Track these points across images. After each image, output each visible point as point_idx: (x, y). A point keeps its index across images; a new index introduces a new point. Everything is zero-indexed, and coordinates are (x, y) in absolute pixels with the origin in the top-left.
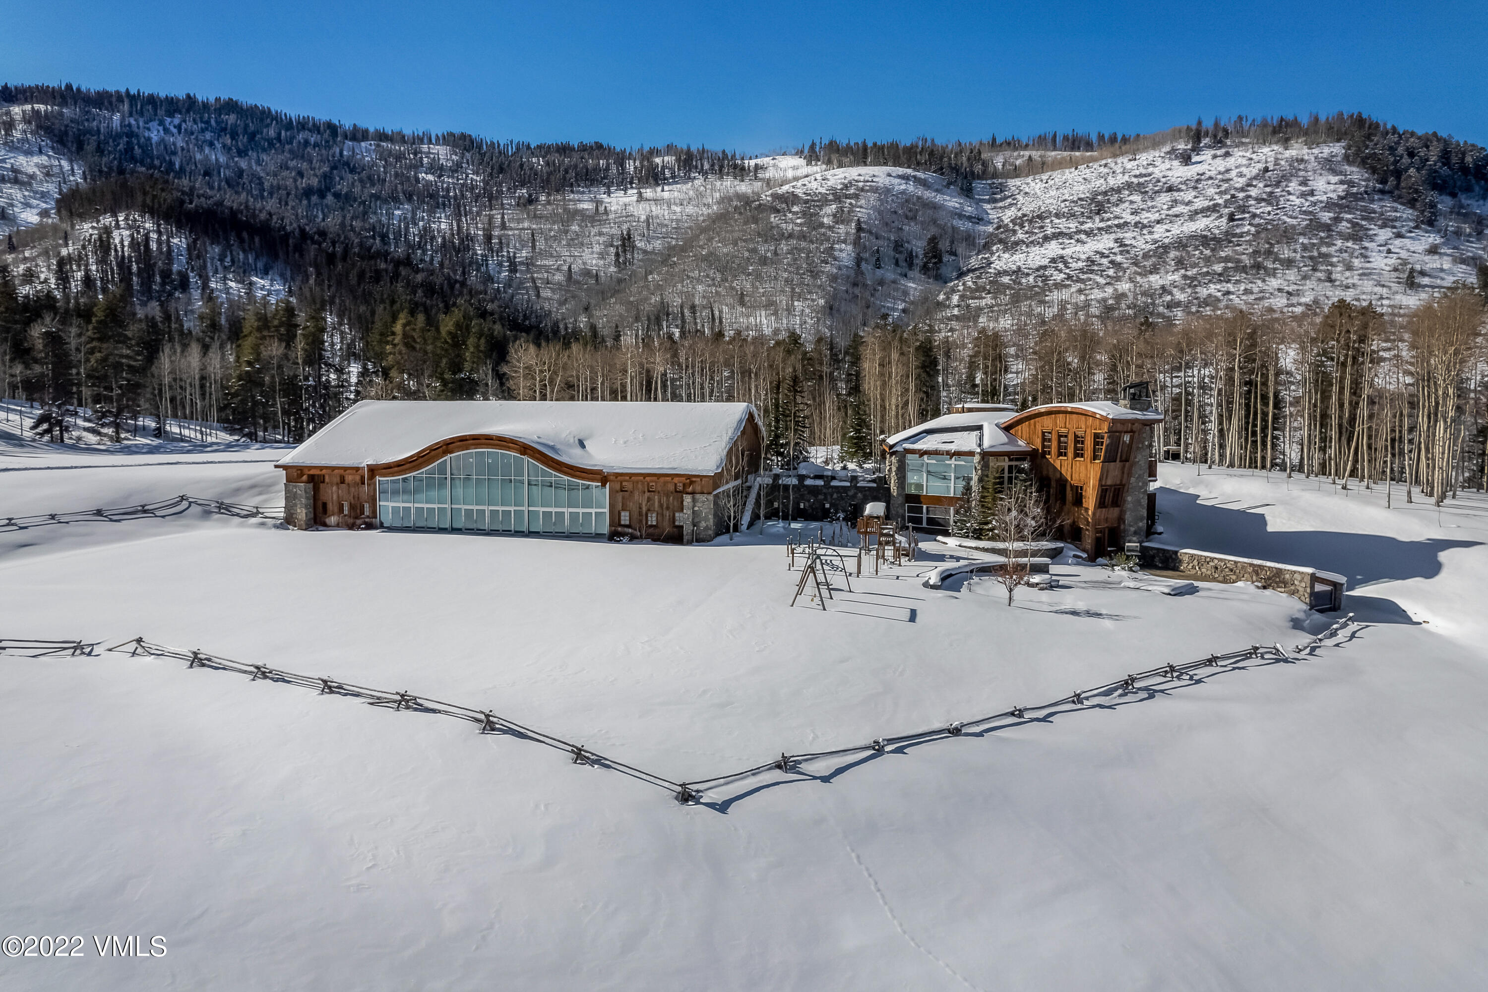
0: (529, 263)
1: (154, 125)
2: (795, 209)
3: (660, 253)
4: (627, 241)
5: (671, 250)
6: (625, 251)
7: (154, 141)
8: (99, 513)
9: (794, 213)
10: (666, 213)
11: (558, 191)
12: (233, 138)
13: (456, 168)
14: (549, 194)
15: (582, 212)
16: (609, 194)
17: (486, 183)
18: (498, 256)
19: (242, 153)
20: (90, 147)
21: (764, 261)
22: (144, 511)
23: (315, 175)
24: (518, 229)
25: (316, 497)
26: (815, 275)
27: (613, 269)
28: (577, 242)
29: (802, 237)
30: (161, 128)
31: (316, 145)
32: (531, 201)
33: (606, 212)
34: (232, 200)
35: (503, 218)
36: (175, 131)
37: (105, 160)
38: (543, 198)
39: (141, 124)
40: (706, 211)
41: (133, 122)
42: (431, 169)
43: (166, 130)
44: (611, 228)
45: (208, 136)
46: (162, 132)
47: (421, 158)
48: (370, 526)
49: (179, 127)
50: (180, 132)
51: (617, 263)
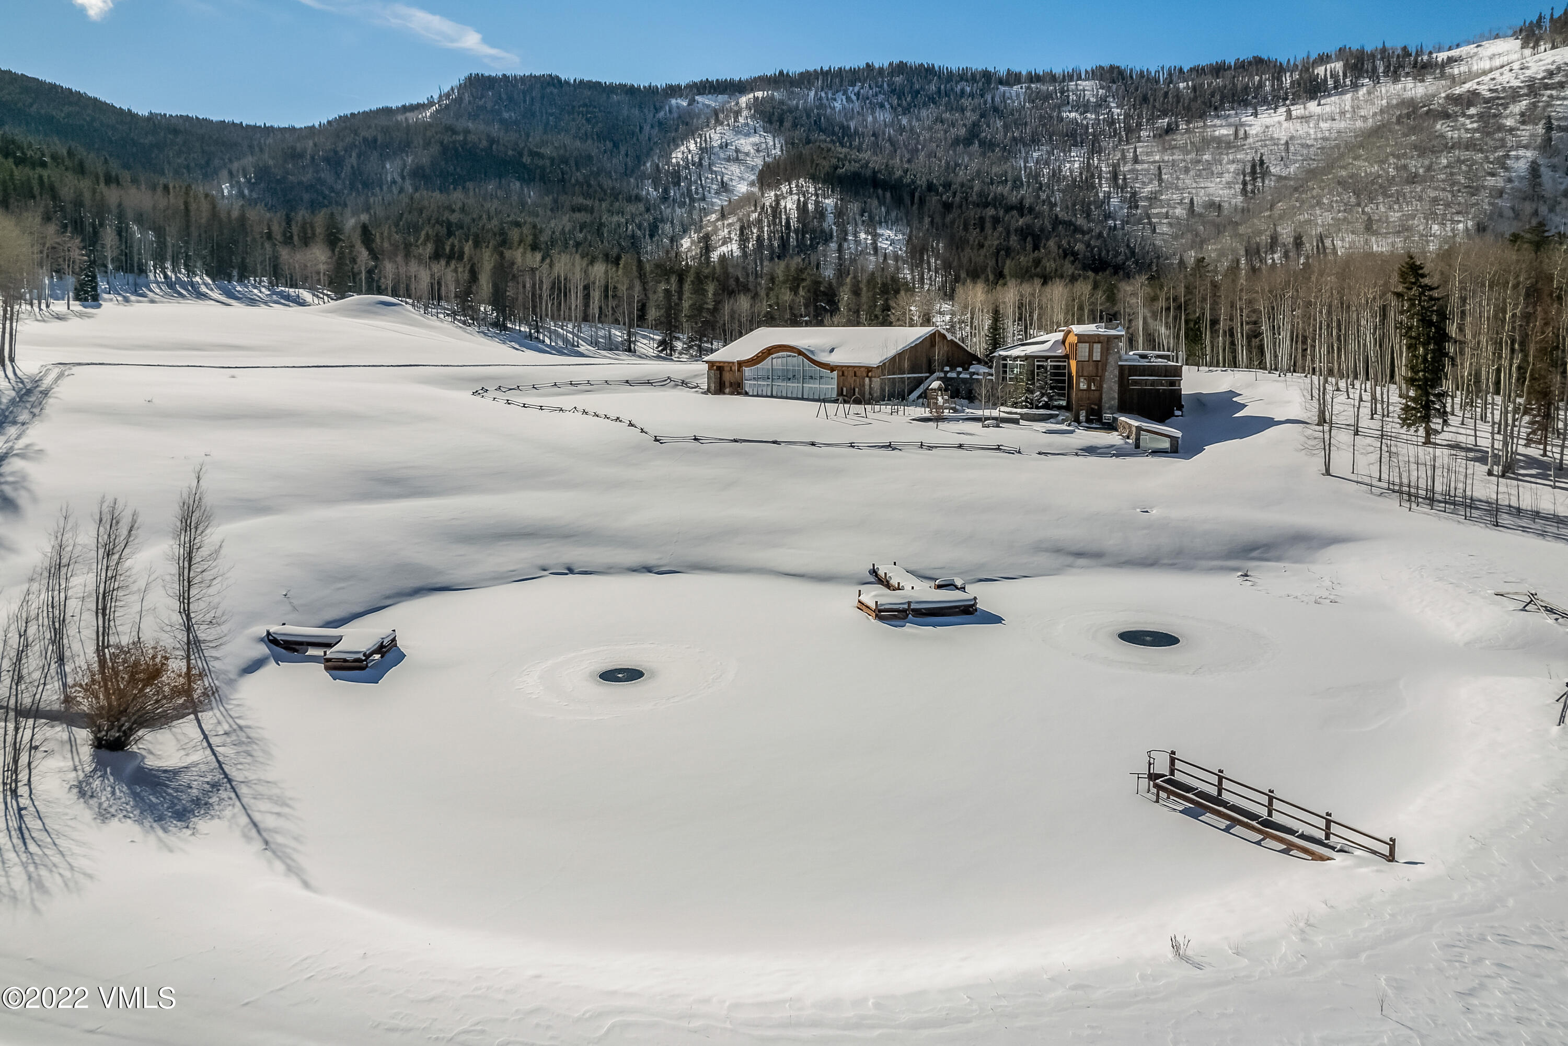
0: (1153, 199)
1: (840, 96)
2: (1472, 111)
3: (1296, 179)
4: (1258, 169)
5: (1312, 174)
6: (1254, 179)
7: (837, 110)
8: (627, 382)
9: (1471, 117)
10: (1312, 131)
11: (1200, 117)
12: (899, 98)
13: (1102, 103)
14: (1188, 122)
15: (1219, 140)
16: (1255, 114)
17: (1127, 116)
18: (1122, 192)
19: (906, 111)
20: (787, 124)
21: (1413, 179)
22: (649, 383)
23: (965, 125)
24: (1148, 162)
25: (721, 378)
26: (1474, 191)
27: (1240, 198)
28: (1208, 171)
29: (1470, 145)
30: (844, 98)
31: (972, 95)
32: (1169, 130)
33: (1246, 136)
34: (876, 162)
35: (1135, 151)
36: (854, 98)
37: (797, 132)
38: (1183, 126)
39: (830, 96)
40: (1359, 124)
41: (823, 95)
42: (1076, 107)
43: (849, 99)
44: (1247, 154)
45: (881, 98)
46: (844, 100)
47: (1068, 96)
48: (739, 394)
49: (858, 95)
50: (858, 99)
51: (1244, 191)
